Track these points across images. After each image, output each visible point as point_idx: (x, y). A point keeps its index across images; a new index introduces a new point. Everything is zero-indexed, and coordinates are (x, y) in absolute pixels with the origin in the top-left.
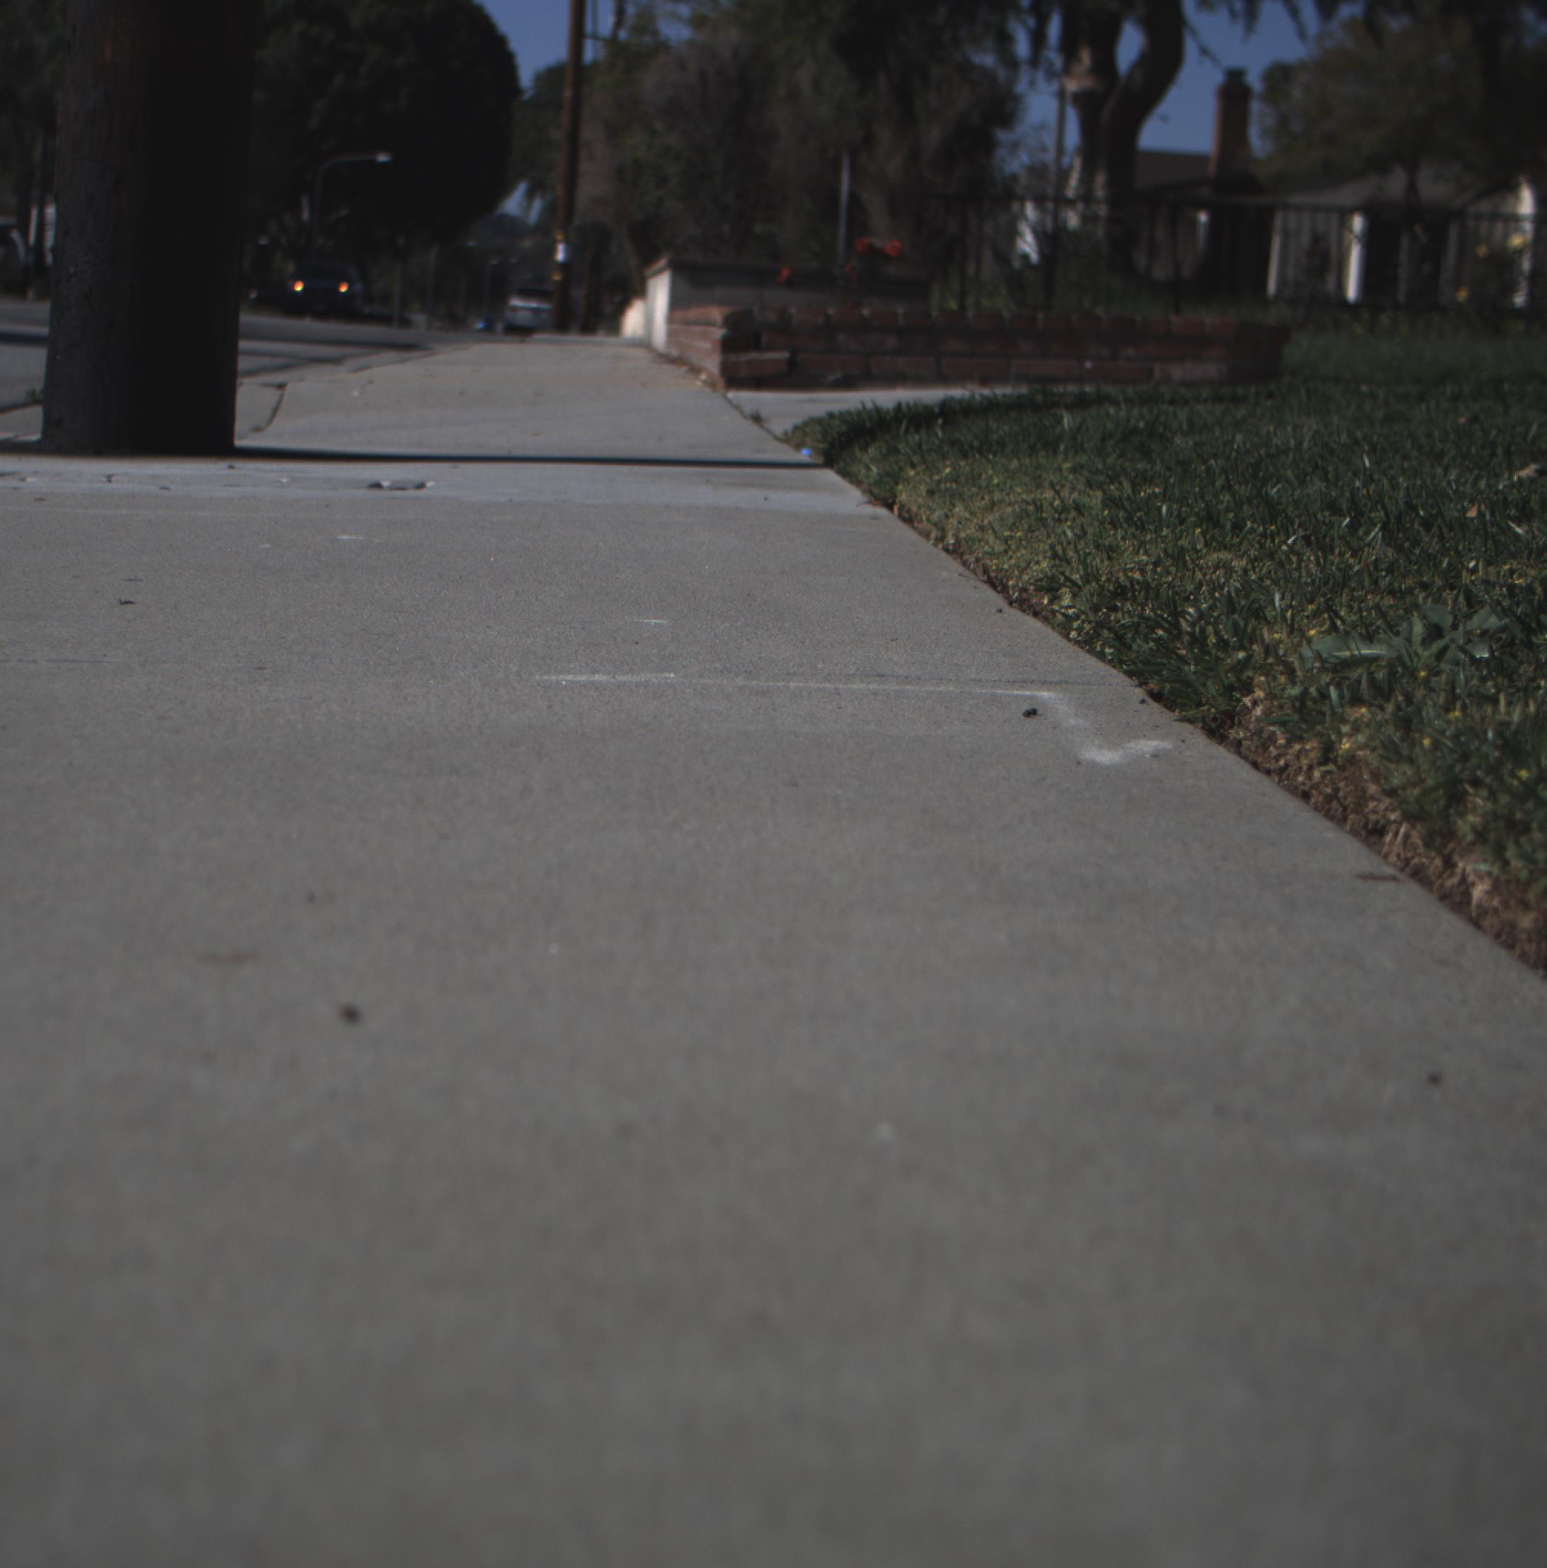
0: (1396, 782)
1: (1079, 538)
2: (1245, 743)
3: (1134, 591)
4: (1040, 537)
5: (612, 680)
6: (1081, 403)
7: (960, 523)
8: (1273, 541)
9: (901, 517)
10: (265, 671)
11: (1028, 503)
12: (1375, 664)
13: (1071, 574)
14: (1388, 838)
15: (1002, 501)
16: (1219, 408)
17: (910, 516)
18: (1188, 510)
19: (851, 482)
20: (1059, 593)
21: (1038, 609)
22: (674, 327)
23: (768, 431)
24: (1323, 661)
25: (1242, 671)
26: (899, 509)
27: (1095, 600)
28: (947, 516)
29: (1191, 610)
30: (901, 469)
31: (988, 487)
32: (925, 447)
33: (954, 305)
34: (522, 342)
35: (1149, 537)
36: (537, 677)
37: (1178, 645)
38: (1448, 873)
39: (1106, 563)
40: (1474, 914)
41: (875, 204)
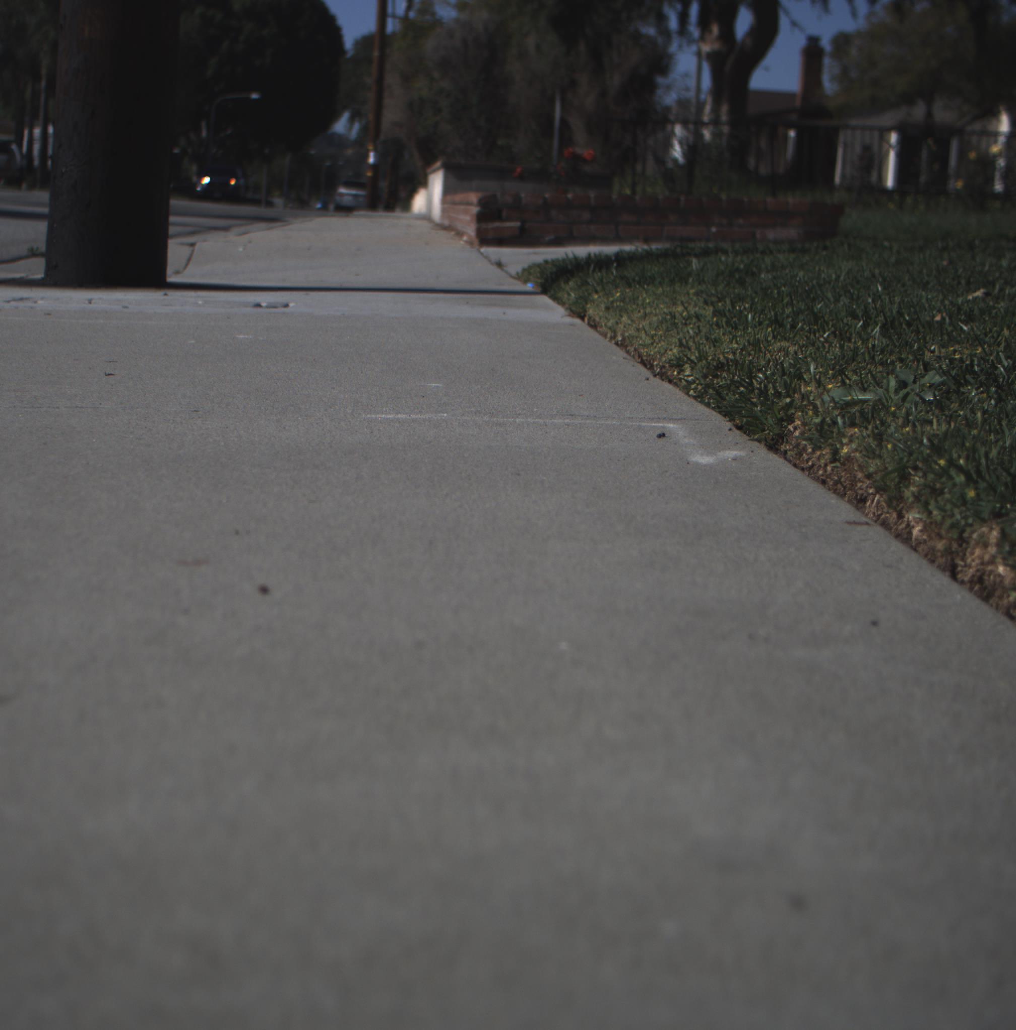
0: (871, 470)
1: (697, 334)
2: (789, 453)
3: (728, 365)
4: (673, 334)
5: (409, 418)
6: (706, 253)
7: (625, 327)
8: (815, 336)
9: (589, 325)
10: (198, 413)
11: (667, 314)
12: (866, 404)
13: (691, 356)
14: (868, 504)
15: (651, 313)
16: (792, 256)
17: (595, 324)
18: (764, 317)
19: (559, 303)
20: (683, 368)
21: (671, 378)
22: (446, 206)
23: (507, 272)
24: (835, 403)
25: (788, 410)
26: (588, 320)
27: (704, 371)
28: (617, 323)
29: (761, 375)
30: (590, 294)
31: (643, 304)
32: (605, 281)
33: (628, 192)
34: (347, 216)
35: (739, 333)
36: (364, 415)
37: (752, 396)
38: (900, 521)
39: (712, 349)
40: (914, 544)
41: (578, 126)
